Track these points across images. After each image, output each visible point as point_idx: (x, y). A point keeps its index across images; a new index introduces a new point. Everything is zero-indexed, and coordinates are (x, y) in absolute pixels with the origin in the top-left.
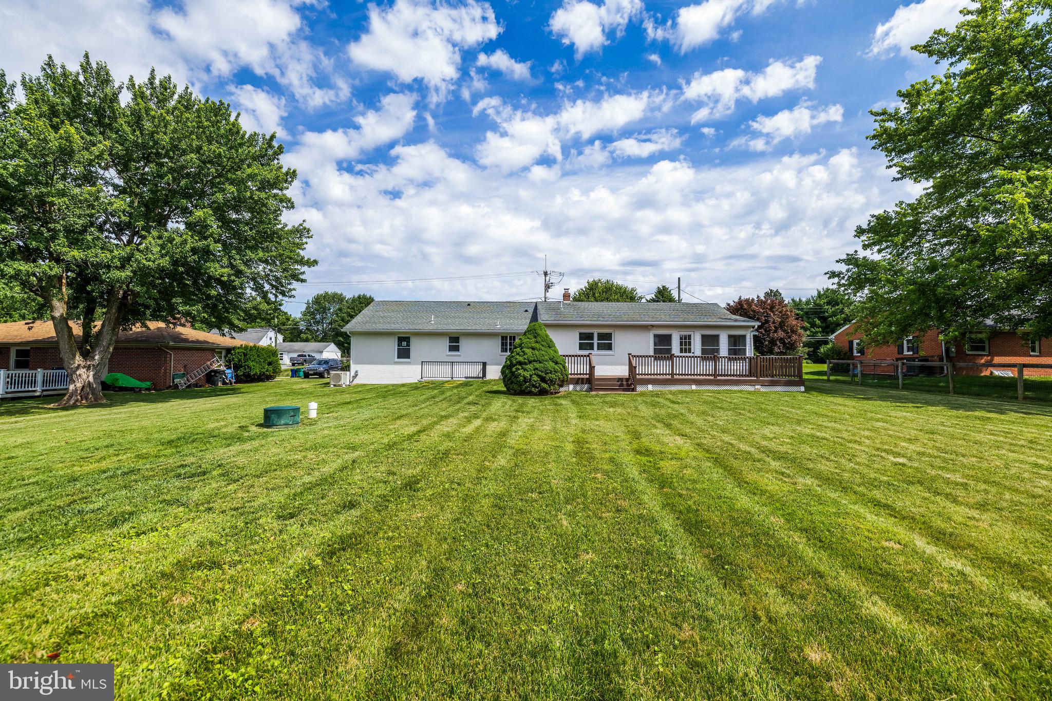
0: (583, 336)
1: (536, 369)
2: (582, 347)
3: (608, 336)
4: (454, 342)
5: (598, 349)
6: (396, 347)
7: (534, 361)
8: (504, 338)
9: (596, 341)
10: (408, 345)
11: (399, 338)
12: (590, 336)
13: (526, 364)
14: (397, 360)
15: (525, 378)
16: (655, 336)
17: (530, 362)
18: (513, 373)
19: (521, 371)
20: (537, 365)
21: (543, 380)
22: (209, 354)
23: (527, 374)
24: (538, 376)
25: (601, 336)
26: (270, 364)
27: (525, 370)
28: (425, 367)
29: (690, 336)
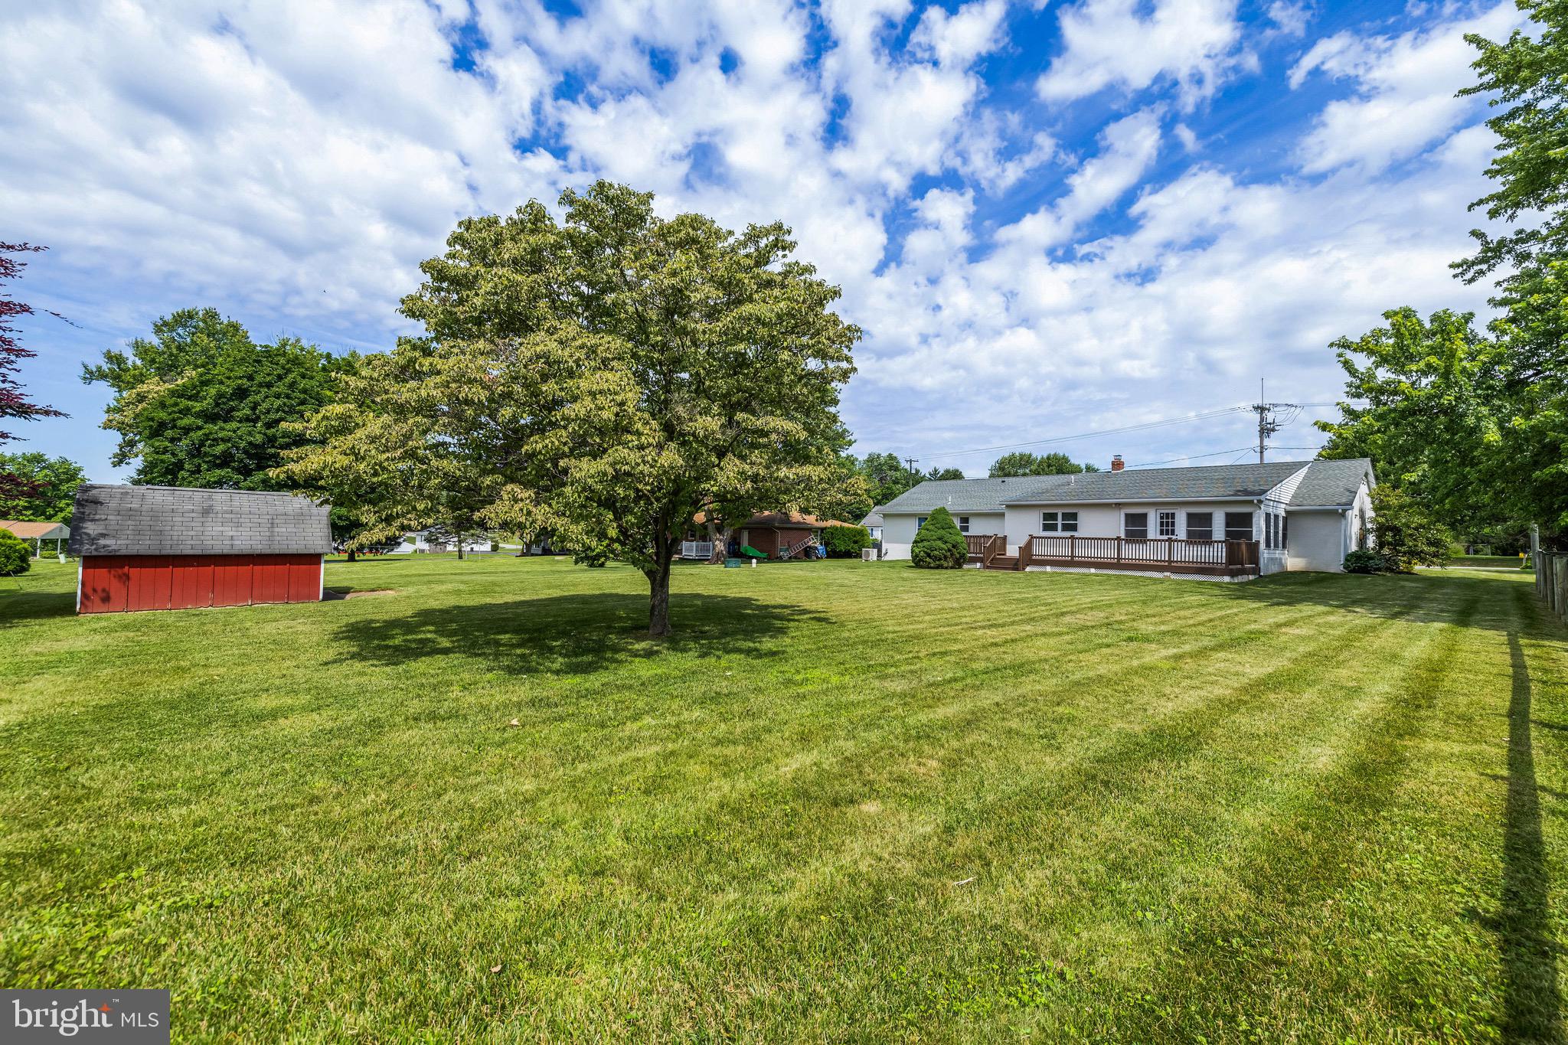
0: (1047, 517)
2: (1046, 528)
3: (1074, 516)
5: (1063, 530)
9: (1060, 522)
12: (1054, 516)
16: (1127, 515)
22: (806, 533)
25: (1065, 516)
26: (856, 542)
29: (1173, 515)
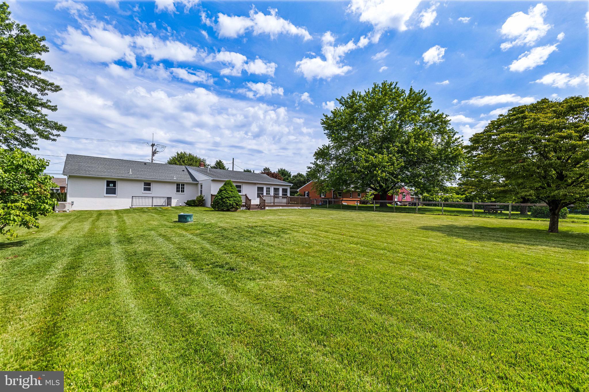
1: (234, 200)
3: (240, 187)
4: (147, 186)
6: (105, 187)
7: (233, 197)
8: (178, 185)
10: (115, 186)
11: (107, 181)
13: (230, 198)
14: (105, 195)
15: (230, 204)
16: (258, 187)
17: (231, 197)
18: (224, 202)
19: (228, 201)
20: (235, 199)
21: (237, 205)
23: (231, 202)
24: (235, 203)
25: (237, 187)
27: (230, 200)
28: (134, 200)
29: (270, 188)
